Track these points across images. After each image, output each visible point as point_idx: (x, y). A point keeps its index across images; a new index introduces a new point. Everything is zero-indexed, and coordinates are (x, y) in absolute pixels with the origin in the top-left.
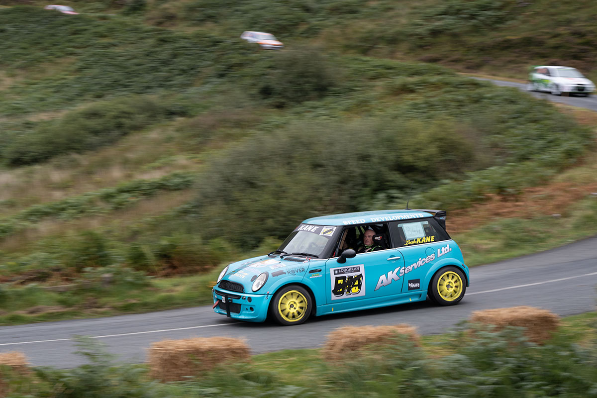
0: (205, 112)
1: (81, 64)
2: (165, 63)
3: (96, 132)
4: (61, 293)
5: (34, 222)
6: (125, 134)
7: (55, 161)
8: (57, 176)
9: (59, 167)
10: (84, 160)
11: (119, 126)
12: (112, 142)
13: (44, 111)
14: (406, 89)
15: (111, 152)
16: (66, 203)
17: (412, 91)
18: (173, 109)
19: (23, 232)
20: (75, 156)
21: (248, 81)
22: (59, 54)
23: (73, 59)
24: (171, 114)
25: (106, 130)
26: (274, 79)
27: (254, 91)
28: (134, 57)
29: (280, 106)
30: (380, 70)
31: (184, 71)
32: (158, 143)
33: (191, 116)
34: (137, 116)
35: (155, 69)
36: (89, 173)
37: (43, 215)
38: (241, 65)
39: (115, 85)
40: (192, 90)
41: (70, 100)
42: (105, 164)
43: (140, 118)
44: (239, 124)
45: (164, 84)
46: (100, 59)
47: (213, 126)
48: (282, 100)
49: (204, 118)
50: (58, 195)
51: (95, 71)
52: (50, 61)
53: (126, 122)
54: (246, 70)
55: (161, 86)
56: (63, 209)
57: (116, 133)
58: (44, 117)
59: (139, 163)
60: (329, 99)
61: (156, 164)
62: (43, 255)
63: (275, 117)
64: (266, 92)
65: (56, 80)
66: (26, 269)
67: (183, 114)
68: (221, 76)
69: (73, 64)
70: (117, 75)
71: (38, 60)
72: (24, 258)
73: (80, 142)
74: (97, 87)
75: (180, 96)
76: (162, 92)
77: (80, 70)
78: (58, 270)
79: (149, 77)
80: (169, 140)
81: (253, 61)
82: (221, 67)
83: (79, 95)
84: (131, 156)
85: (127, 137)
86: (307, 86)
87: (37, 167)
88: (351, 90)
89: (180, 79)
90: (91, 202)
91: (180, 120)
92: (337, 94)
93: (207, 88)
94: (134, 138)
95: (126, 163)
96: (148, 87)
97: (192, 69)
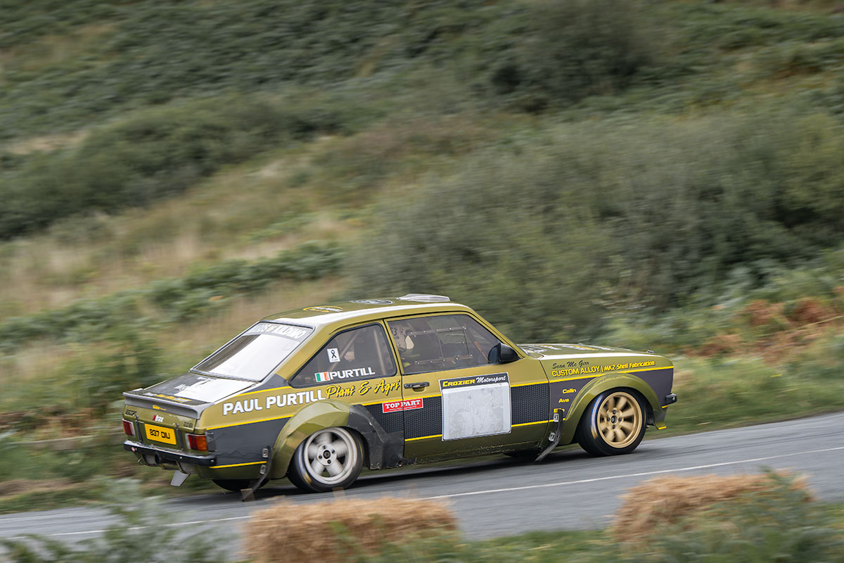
0: (380, 125)
1: (123, 36)
2: (300, 30)
3: (148, 170)
6: (208, 173)
7: (57, 229)
8: (61, 260)
9: (65, 242)
10: (121, 225)
11: (198, 156)
12: (181, 189)
13: (43, 134)
14: (800, 66)
15: (176, 208)
17: (815, 69)
18: (313, 120)
20: (101, 218)
21: (470, 59)
22: (82, 17)
23: (106, 27)
24: (305, 129)
25: (169, 164)
26: (525, 52)
27: (483, 78)
28: (236, 19)
29: (536, 108)
30: (751, 30)
31: (336, 46)
32: (275, 188)
33: (350, 133)
34: (237, 133)
35: (278, 43)
36: (130, 251)
38: (458, 29)
39: (193, 78)
40: (352, 83)
41: (98, 111)
42: (164, 233)
43: (240, 140)
44: (445, 146)
45: (295, 72)
46: (163, 26)
47: (394, 151)
48: (542, 95)
49: (374, 136)
51: (152, 50)
52: (60, 32)
53: (212, 145)
54: (468, 38)
55: (288, 77)
57: (190, 170)
58: (41, 144)
59: (234, 229)
60: (637, 93)
61: (272, 231)
63: (522, 130)
64: (509, 79)
65: (72, 71)
67: (332, 127)
68: (414, 53)
69: (108, 36)
70: (197, 59)
71: (38, 31)
73: (116, 188)
74: (152, 84)
75: (328, 95)
76: (290, 89)
77: (122, 48)
79: (264, 60)
80: (300, 180)
81: (486, 21)
82: (414, 34)
83: (116, 100)
84: (218, 215)
85: (210, 178)
86: (591, 66)
87: (21, 244)
88: (686, 71)
89: (328, 63)
90: (131, 309)
91: (324, 141)
92: (655, 81)
93: (386, 76)
94: (227, 179)
95: (206, 229)
96: (262, 81)
97: (355, 41)
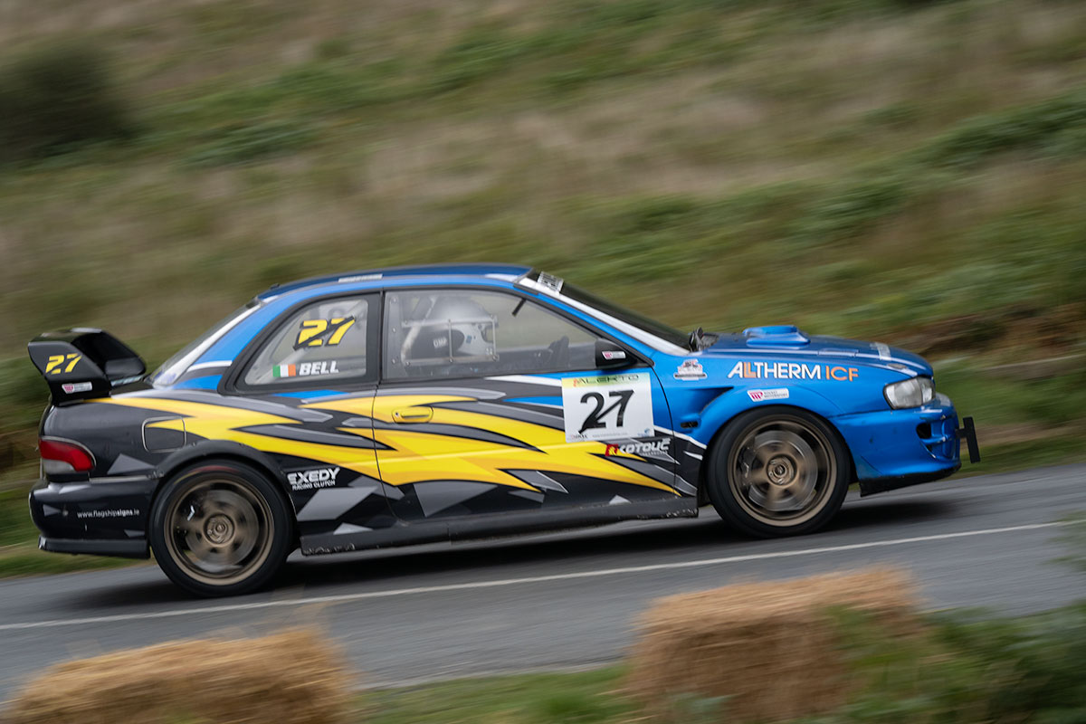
4: (1035, 382)
5: (971, 169)
16: (1069, 107)
19: (929, 203)
37: (994, 146)
50: (1045, 85)
56: (1053, 128)
62: (985, 270)
66: (932, 316)
72: (933, 282)
78: (1026, 313)
